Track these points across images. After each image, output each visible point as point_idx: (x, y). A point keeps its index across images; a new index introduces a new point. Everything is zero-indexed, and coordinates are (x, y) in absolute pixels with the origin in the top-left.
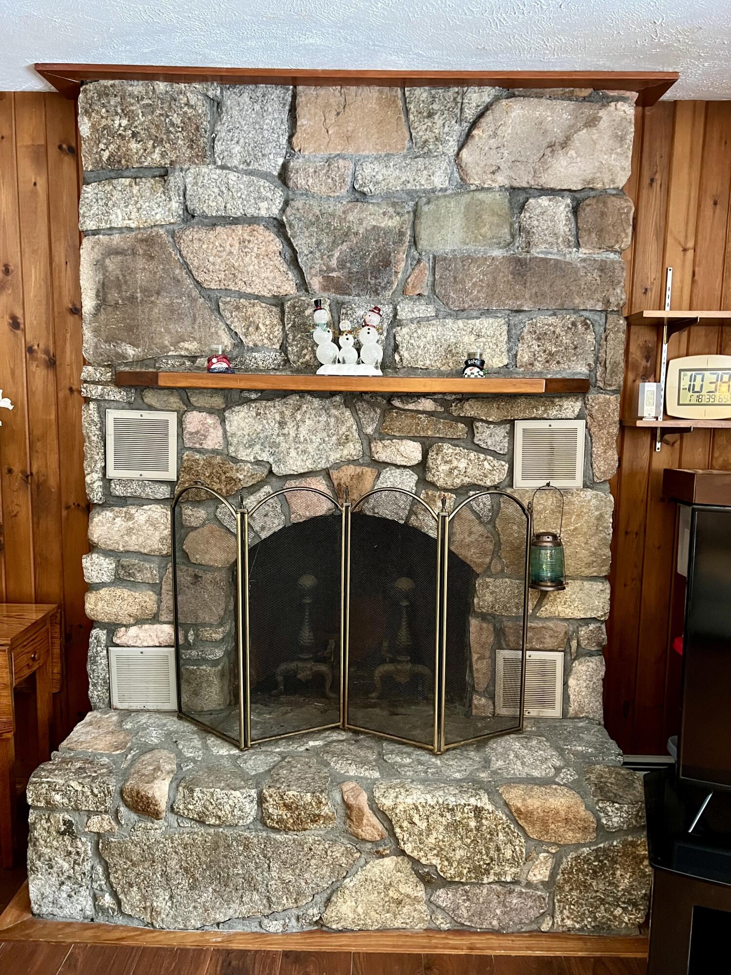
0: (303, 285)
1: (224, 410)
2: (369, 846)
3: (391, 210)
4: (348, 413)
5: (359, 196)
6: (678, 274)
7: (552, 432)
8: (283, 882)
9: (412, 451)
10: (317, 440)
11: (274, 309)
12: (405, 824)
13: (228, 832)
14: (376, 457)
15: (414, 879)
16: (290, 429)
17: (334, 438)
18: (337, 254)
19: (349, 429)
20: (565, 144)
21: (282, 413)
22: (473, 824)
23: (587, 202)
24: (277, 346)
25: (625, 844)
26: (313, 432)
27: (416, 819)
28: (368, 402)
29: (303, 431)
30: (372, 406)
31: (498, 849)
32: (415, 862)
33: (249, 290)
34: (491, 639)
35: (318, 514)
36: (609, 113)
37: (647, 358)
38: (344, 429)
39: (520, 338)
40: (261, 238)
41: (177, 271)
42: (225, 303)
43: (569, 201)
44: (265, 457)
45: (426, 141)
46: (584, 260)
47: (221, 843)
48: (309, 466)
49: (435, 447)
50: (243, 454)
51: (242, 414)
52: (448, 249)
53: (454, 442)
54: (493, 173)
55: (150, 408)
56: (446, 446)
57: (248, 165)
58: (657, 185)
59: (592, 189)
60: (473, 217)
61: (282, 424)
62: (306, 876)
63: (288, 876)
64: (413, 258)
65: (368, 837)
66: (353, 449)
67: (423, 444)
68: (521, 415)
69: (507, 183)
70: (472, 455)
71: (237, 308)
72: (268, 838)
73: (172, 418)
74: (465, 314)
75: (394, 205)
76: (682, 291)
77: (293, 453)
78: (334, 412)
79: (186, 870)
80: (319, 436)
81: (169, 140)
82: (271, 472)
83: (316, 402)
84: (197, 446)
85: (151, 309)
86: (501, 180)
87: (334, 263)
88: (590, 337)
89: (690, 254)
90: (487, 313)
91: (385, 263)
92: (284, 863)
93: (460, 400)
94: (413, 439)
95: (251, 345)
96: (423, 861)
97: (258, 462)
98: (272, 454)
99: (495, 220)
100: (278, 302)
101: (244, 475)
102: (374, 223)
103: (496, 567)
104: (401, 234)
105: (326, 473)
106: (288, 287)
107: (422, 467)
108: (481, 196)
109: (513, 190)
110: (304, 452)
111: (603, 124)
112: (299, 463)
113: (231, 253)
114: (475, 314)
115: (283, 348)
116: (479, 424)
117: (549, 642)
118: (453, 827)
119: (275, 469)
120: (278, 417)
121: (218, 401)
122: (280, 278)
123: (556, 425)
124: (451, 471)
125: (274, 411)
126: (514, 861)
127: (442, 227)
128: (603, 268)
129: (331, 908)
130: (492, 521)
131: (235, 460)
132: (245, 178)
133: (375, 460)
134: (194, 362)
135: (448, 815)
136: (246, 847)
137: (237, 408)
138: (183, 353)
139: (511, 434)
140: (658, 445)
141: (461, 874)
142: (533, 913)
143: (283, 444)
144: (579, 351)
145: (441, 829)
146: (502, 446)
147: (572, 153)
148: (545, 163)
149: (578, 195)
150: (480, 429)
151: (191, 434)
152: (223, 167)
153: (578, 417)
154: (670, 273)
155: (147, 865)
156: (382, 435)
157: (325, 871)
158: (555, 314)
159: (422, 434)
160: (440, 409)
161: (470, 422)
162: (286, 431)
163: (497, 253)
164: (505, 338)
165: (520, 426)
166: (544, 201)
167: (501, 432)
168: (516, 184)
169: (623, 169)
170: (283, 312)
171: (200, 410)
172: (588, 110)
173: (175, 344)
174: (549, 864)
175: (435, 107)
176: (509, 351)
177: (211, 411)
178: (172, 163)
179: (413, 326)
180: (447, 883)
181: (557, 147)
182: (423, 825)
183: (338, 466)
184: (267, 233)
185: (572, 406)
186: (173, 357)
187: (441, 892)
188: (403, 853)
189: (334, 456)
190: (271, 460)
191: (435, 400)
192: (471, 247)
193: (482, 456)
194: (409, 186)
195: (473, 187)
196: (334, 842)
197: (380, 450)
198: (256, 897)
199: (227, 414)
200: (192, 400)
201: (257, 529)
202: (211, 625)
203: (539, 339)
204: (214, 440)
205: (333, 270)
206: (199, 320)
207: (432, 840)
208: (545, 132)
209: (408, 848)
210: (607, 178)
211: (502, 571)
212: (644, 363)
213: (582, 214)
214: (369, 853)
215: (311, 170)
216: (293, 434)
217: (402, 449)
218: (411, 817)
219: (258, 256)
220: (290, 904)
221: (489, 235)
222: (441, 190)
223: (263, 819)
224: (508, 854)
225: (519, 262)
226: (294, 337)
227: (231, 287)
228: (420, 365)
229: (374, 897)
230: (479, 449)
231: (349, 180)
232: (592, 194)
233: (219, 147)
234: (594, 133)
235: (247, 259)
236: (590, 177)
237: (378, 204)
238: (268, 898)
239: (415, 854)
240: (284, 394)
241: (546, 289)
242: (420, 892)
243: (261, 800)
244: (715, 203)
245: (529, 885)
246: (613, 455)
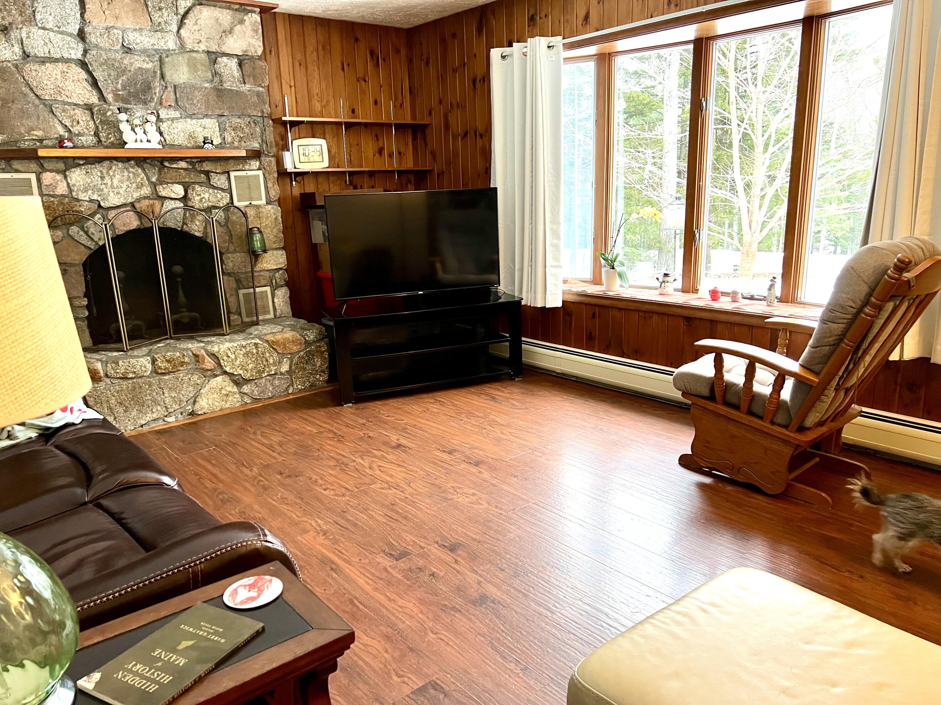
0: (102, 97)
1: (65, 171)
2: (209, 372)
3: (147, 59)
4: (140, 171)
5: (128, 50)
6: (290, 98)
7: (248, 177)
9: (179, 190)
10: (124, 186)
11: (86, 111)
12: (225, 358)
13: (139, 380)
14: (160, 194)
15: (232, 384)
16: (107, 180)
17: (134, 185)
18: (120, 82)
19: (142, 179)
20: (231, 32)
21: (101, 171)
22: (255, 351)
23: (245, 61)
24: (93, 133)
25: (317, 347)
26: (121, 181)
27: (230, 354)
28: (150, 164)
29: (115, 181)
30: (153, 166)
32: (231, 375)
33: (70, 101)
34: (235, 286)
35: (132, 228)
36: (249, 18)
37: (282, 140)
38: (139, 179)
39: (225, 130)
40: (74, 71)
41: (24, 89)
42: (56, 108)
43: (236, 60)
44: (95, 197)
45: (160, 23)
46: (249, 91)
47: (137, 386)
48: (122, 201)
49: (191, 187)
50: (82, 196)
51: (77, 173)
52: (181, 82)
53: (200, 184)
54: (198, 43)
55: (17, 171)
56: (197, 186)
57: (59, 28)
58: (273, 53)
59: (247, 55)
60: (193, 66)
61: (102, 178)
62: (183, 392)
63: (173, 394)
64: (162, 85)
65: (209, 368)
66: (146, 191)
67: (184, 186)
68: (232, 169)
69: (205, 49)
70: (211, 191)
71: (64, 111)
72: (160, 379)
73: (33, 177)
74: (195, 116)
75: (148, 56)
76: (292, 107)
77: (112, 194)
78: (131, 170)
79: (121, 403)
80: (125, 184)
81: (6, 10)
82: (100, 206)
83: (120, 165)
84: (51, 193)
85: (9, 111)
86: (203, 47)
87: (119, 86)
88: (258, 129)
89: (293, 88)
90: (206, 116)
91: (148, 88)
92: (170, 388)
93: (200, 162)
94: (179, 183)
95: (77, 132)
96: (236, 373)
97: (91, 201)
98: (100, 195)
99: (204, 68)
100: (89, 108)
101: (84, 208)
102: (139, 66)
103: (232, 248)
104: (155, 72)
105: (132, 205)
106: (94, 99)
107: (185, 199)
108: (194, 55)
109: (208, 52)
110: (118, 193)
111: (247, 23)
112: (116, 200)
113: (56, 79)
114: (200, 116)
115: (96, 134)
116: (212, 174)
117: (263, 282)
118: (246, 354)
119: (102, 204)
120: (99, 174)
121: (61, 166)
122: (88, 95)
123: (250, 173)
124: (201, 200)
125: (96, 170)
126: (274, 364)
127: (177, 70)
128: (258, 95)
129: (197, 404)
130: (226, 224)
131: (78, 200)
132: (60, 36)
133: (160, 196)
134: (42, 143)
135: (244, 350)
137: (73, 170)
138: (34, 138)
139: (229, 179)
140: (294, 183)
141: (252, 376)
142: (285, 386)
143: (105, 189)
144: (254, 136)
145: (241, 356)
146: (225, 185)
147: (235, 36)
148: (223, 40)
149: (241, 58)
150: (213, 177)
151: (47, 186)
152: (44, 28)
153: (259, 169)
154: (286, 98)
156: (161, 182)
157: (191, 388)
158: (239, 118)
159: (183, 180)
160: (190, 167)
161: (207, 173)
162: (105, 182)
163: (207, 85)
164: (218, 129)
165: (232, 174)
166: (225, 59)
167: (224, 178)
168: (210, 50)
169: (260, 46)
170: (92, 114)
171: (51, 171)
172: (239, 15)
173: (28, 133)
174: (288, 363)
175: (162, 5)
176: (221, 135)
177: (58, 172)
178: (10, 24)
179: (169, 122)
180: (247, 381)
181: (227, 33)
182: (233, 356)
183: (139, 200)
184: (77, 68)
185: (255, 164)
186: (28, 140)
187: (245, 387)
188: (225, 373)
189: (136, 195)
190: (99, 199)
191: (187, 162)
192: (193, 81)
193: (216, 191)
194: (156, 47)
195: (188, 50)
196: (192, 374)
197: (161, 190)
198: (159, 408)
199: (67, 173)
200: (45, 165)
201: (96, 239)
202: (79, 297)
203: (234, 130)
204: (62, 189)
205: (120, 91)
206: (41, 118)
207: (238, 362)
208: (220, 25)
209: (228, 369)
210: (252, 50)
211: (235, 250)
212: (281, 142)
213: (244, 68)
214: (210, 376)
215: (98, 34)
216: (109, 183)
217: (173, 189)
218: (227, 354)
219: (73, 81)
220: (177, 407)
221: (202, 76)
222: (172, 50)
223: (156, 371)
224: (271, 361)
225: (218, 90)
226: (102, 128)
227: (59, 98)
228: (176, 143)
229: (215, 396)
230: (214, 188)
231: (121, 41)
232: (247, 57)
233: (38, 16)
234: (243, 28)
235: (67, 83)
236: (245, 49)
237: (140, 56)
238: (166, 407)
239: (231, 371)
240: (100, 160)
241: (234, 104)
242: (235, 389)
243: (154, 361)
244: (300, 64)
245: (281, 374)
246: (277, 187)
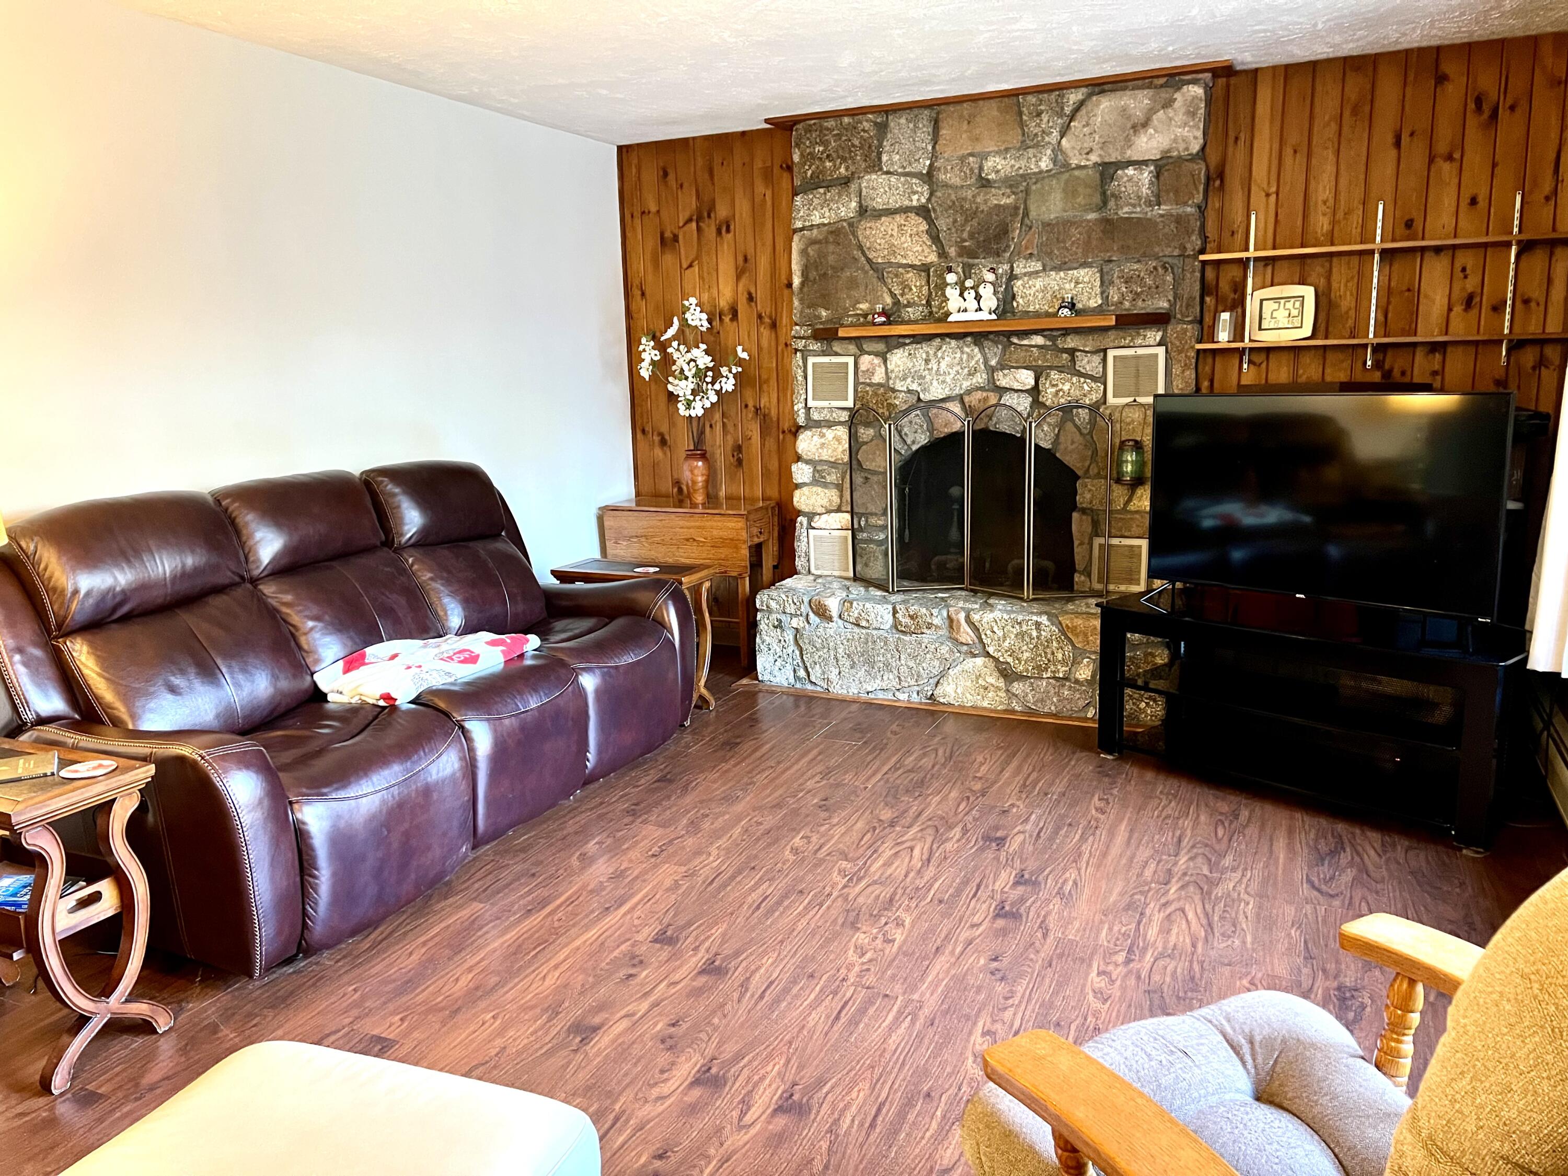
0: (942, 254)
1: (887, 353)
2: (965, 648)
3: (1008, 191)
4: (976, 350)
5: (985, 183)
6: (1262, 217)
7: (1137, 357)
8: (908, 667)
9: (1026, 378)
10: (953, 372)
11: (923, 274)
12: (988, 632)
13: (874, 632)
14: (998, 383)
15: (996, 674)
16: (933, 365)
17: (966, 370)
18: (968, 229)
19: (977, 362)
20: (1145, 124)
21: (927, 353)
22: (1035, 634)
23: (1167, 168)
24: (924, 302)
25: (1146, 655)
26: (951, 366)
27: (995, 629)
28: (992, 341)
29: (943, 365)
30: (996, 343)
31: (1053, 653)
32: (996, 660)
33: (905, 262)
34: (1089, 530)
35: (954, 430)
36: (1183, 95)
37: (1235, 291)
38: (973, 362)
39: (1112, 283)
40: (913, 222)
41: (855, 252)
42: (888, 273)
43: (1152, 168)
44: (914, 387)
45: (1036, 135)
46: (1162, 216)
47: (870, 639)
48: (946, 392)
49: (1044, 374)
50: (900, 386)
51: (899, 355)
52: (1052, 217)
53: (1060, 369)
54: (1088, 153)
55: (837, 354)
56: (1053, 373)
57: (905, 168)
58: (1241, 142)
59: (1171, 157)
60: (1070, 192)
61: (927, 361)
62: (924, 665)
63: (911, 664)
64: (1027, 225)
65: (964, 641)
66: (980, 379)
67: (1035, 372)
68: (1111, 345)
69: (1098, 160)
70: (1075, 380)
71: (896, 276)
72: (899, 638)
73: (850, 360)
74: (1066, 266)
75: (1011, 186)
76: (1265, 232)
77: (935, 383)
78: (966, 349)
79: (849, 656)
80: (955, 369)
81: (851, 158)
82: (919, 399)
83: (953, 343)
84: (868, 381)
85: (837, 282)
86: (1094, 158)
87: (965, 235)
88: (1169, 278)
89: (1273, 198)
90: (1084, 265)
91: (1003, 232)
92: (909, 655)
93: (1064, 335)
94: (1026, 368)
95: (905, 302)
96: (1001, 659)
97: (909, 391)
98: (920, 385)
99: (1089, 191)
100: (925, 268)
101: (899, 401)
102: (996, 202)
103: (1094, 470)
104: (1016, 208)
105: (961, 398)
106: (933, 258)
107: (1035, 391)
108: (1076, 173)
109: (1105, 165)
110: (943, 382)
111: (1177, 105)
112: (940, 391)
113: (892, 235)
114: (1075, 265)
115: (928, 303)
116: (1078, 354)
117: (1135, 530)
118: (1021, 635)
119: (922, 396)
120: (924, 356)
121: (881, 347)
122: (927, 250)
123: (1141, 351)
124: (1057, 392)
125: (922, 351)
126: (1064, 662)
127: (1047, 201)
128: (1179, 220)
129: (939, 687)
130: (1091, 433)
131: (894, 390)
132: (902, 179)
133: (997, 386)
134: (866, 318)
135: (1017, 627)
136: (886, 644)
137: (895, 351)
138: (858, 312)
139: (1104, 360)
140: (1245, 366)
141: (1027, 671)
142: (1081, 703)
143: (928, 377)
144: (1160, 290)
145: (1013, 636)
146: (1098, 371)
147: (1151, 131)
148: (1129, 140)
149: (1160, 163)
150: (1080, 358)
151: (863, 372)
152: (888, 173)
153: (1159, 344)
154: (1253, 217)
155: (825, 650)
156: (1002, 366)
157: (936, 663)
158: (1139, 261)
159: (1034, 363)
160: (1048, 343)
161: (1072, 352)
162: (930, 367)
163: (1092, 216)
164: (1098, 283)
165: (1111, 354)
166: (1130, 171)
167: (1097, 359)
168: (1107, 160)
169: (1195, 138)
170: (929, 276)
171: (869, 353)
172: (1164, 94)
173: (854, 307)
174: (1091, 667)
175: (1042, 107)
176: (1102, 293)
177: (877, 354)
178: (853, 174)
179: (1026, 279)
180: (1020, 677)
181: (1139, 127)
182: (1000, 633)
183: (969, 392)
184: (917, 218)
185: (1154, 335)
186: (851, 316)
187: (1015, 684)
188: (988, 655)
189: (966, 384)
190: (919, 390)
191: (1044, 336)
192: (1070, 213)
193: (1082, 380)
194: (1021, 172)
195: (1073, 166)
196: (942, 644)
197: (1001, 378)
198: (891, 677)
199: (888, 356)
200: (864, 346)
201: (909, 442)
202: (876, 514)
203: (1126, 282)
204: (879, 377)
205: (965, 241)
206: (870, 287)
207: (1006, 644)
208: (1129, 118)
209: (991, 650)
210: (1182, 146)
211: (1099, 473)
213: (1162, 178)
214: (966, 653)
215: (949, 168)
216: (935, 368)
217: (1018, 376)
218: (992, 628)
219: (911, 235)
220: (913, 682)
221: (1083, 203)
222: (1047, 171)
223: (896, 626)
224: (1060, 656)
225: (1107, 221)
226: (936, 294)
227: (893, 260)
228: (1031, 309)
229: (969, 684)
230: (1080, 374)
231: (976, 171)
232: (1170, 160)
233: (885, 158)
234: (1170, 112)
235: (903, 239)
236: (1167, 147)
237: (999, 188)
238: (899, 678)
239: (995, 655)
240: (929, 338)
241: (1131, 242)
242: (1001, 683)
243: (895, 612)
244: (1295, 152)
245: (1077, 681)
246: (1190, 374)
